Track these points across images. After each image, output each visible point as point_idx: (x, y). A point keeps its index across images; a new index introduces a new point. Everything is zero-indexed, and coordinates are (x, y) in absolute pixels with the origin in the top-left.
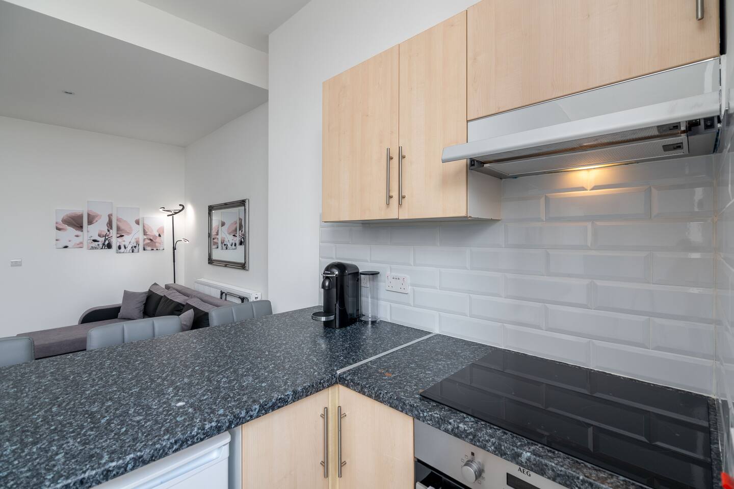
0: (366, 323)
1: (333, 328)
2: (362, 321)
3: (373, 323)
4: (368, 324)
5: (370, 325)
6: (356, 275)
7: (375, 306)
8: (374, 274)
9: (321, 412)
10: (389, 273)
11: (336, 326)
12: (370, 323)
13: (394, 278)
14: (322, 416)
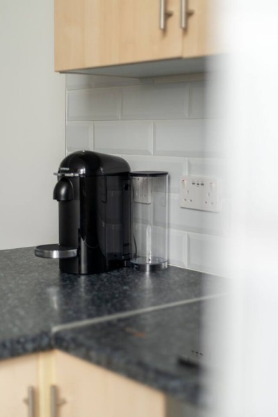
0: (141, 268)
1: (75, 274)
2: (133, 265)
3: (155, 268)
4: (144, 271)
5: (148, 273)
6: (124, 176)
7: (161, 239)
8: (159, 176)
9: (24, 394)
10: (186, 173)
11: (80, 270)
12: (148, 268)
13: (193, 183)
14: (26, 401)
